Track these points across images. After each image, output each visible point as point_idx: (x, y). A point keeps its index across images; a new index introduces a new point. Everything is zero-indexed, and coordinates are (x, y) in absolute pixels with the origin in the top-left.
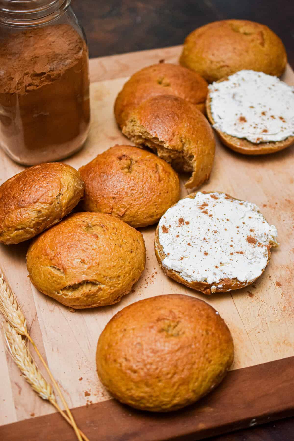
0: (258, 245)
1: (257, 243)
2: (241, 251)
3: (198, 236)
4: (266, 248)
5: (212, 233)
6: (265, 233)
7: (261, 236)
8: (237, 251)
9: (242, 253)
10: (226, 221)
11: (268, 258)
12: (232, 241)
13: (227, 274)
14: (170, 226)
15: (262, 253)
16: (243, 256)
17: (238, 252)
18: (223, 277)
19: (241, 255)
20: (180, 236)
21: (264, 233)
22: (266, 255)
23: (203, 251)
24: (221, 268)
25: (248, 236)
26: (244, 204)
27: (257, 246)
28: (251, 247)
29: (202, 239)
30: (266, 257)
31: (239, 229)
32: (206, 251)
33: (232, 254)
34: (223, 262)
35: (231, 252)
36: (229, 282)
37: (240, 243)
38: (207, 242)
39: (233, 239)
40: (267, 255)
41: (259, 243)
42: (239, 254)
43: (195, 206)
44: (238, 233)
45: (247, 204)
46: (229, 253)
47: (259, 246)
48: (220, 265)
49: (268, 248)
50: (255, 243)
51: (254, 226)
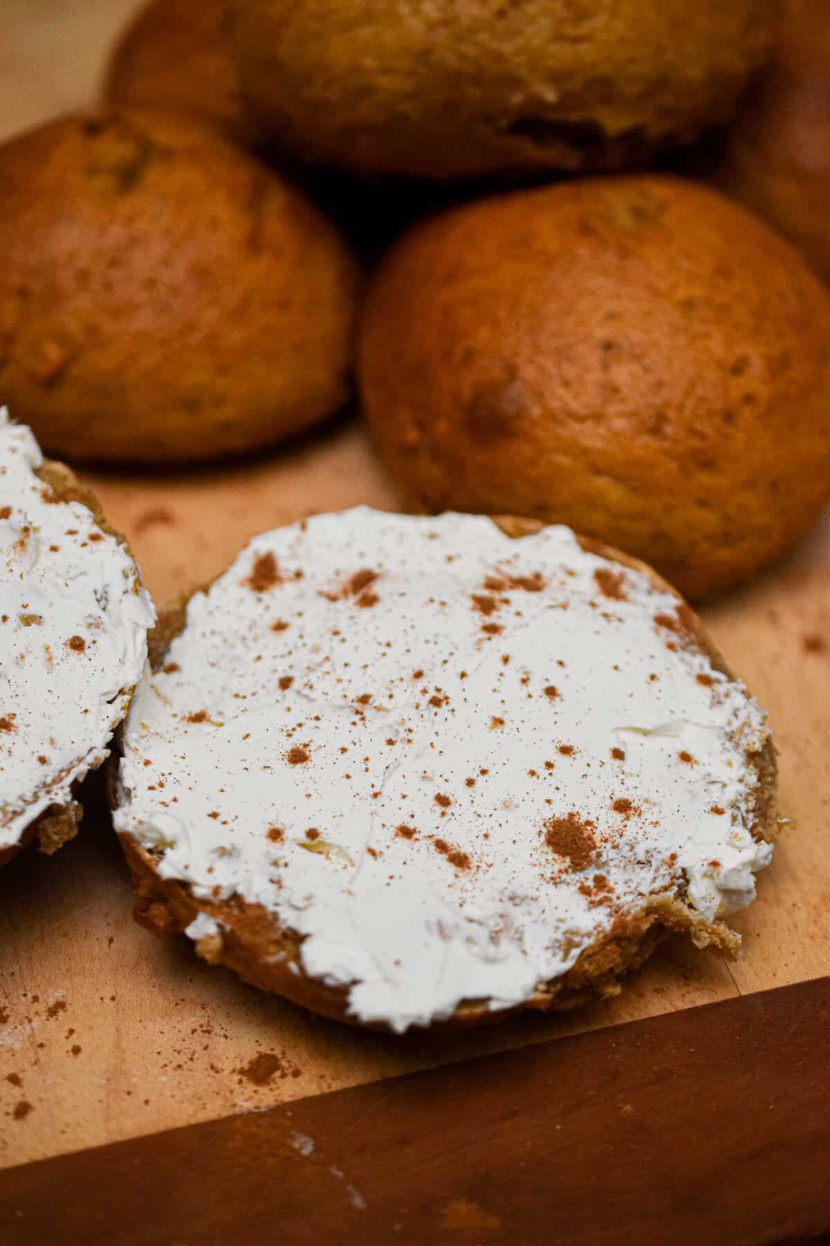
0: (590, 883)
1: (592, 873)
2: (466, 849)
3: (354, 672)
4: (608, 925)
5: (419, 695)
6: (673, 857)
7: (642, 857)
8: (449, 840)
9: (460, 861)
10: (537, 687)
11: (569, 964)
12: (470, 783)
13: (285, 894)
14: (299, 575)
15: (564, 927)
16: (451, 879)
17: (441, 846)
18: (257, 891)
19: (451, 869)
20: (289, 635)
21: (666, 855)
22: (570, 945)
23: (298, 739)
24: (288, 850)
25: (571, 815)
26: (716, 687)
27: (574, 888)
28: (538, 871)
29: (356, 691)
30: (564, 959)
31: (561, 761)
32: (312, 747)
33: (406, 832)
34: (329, 834)
35: (411, 826)
36: (254, 932)
37: (500, 816)
38: (357, 718)
39: (480, 780)
40: (575, 952)
41: (600, 882)
42: (441, 859)
43: (481, 560)
44: (543, 772)
45: (727, 695)
46: (402, 819)
47: (584, 890)
48: (302, 837)
49: (615, 928)
50: (577, 867)
51: (654, 798)
